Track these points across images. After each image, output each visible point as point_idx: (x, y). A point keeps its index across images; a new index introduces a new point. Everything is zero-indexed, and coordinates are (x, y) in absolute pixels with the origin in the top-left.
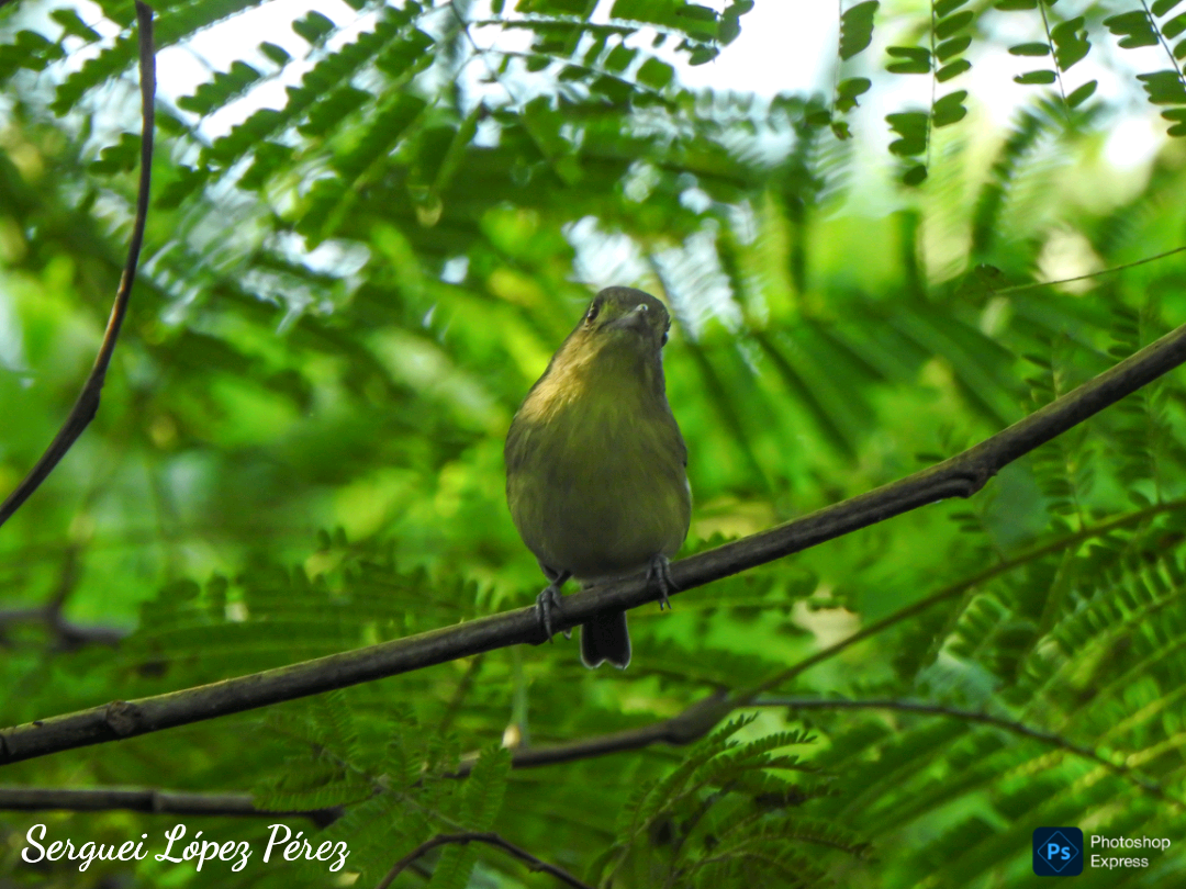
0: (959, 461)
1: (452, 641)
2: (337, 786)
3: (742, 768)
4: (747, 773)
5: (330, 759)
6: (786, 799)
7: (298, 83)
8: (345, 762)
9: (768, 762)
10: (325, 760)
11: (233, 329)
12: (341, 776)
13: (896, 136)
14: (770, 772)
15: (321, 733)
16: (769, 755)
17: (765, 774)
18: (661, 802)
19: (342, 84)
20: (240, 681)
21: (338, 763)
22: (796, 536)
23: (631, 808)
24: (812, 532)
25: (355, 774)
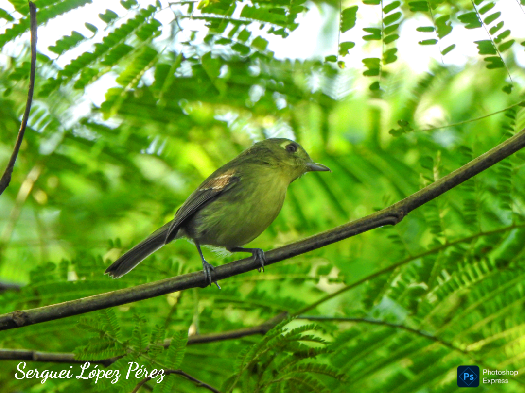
0: (391, 209)
1: (166, 286)
2: (111, 349)
3: (289, 341)
4: (291, 342)
5: (108, 338)
6: (308, 354)
7: (101, 41)
8: (115, 339)
9: (300, 338)
10: (106, 338)
11: (74, 152)
12: (113, 345)
13: (366, 69)
14: (301, 342)
15: (104, 326)
16: (301, 335)
17: (299, 343)
18: (254, 356)
19: (121, 42)
20: (72, 303)
21: (112, 339)
22: (318, 241)
23: (241, 358)
24: (326, 239)
25: (119, 344)
